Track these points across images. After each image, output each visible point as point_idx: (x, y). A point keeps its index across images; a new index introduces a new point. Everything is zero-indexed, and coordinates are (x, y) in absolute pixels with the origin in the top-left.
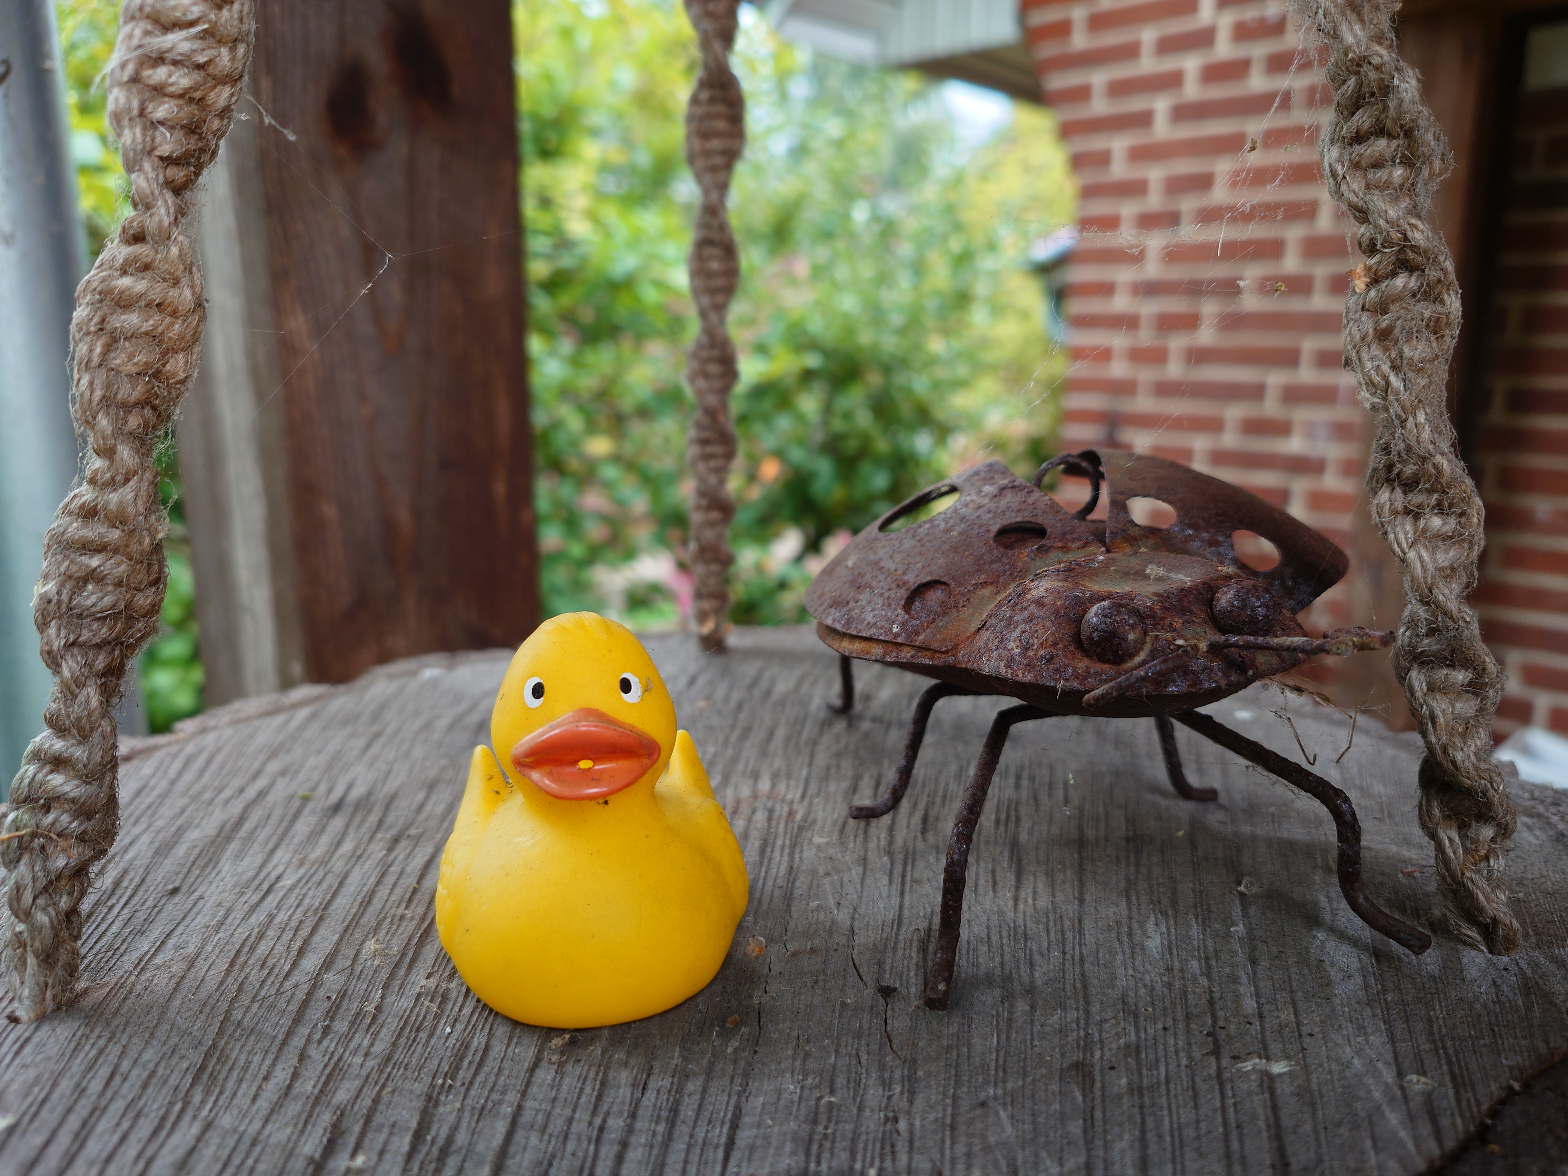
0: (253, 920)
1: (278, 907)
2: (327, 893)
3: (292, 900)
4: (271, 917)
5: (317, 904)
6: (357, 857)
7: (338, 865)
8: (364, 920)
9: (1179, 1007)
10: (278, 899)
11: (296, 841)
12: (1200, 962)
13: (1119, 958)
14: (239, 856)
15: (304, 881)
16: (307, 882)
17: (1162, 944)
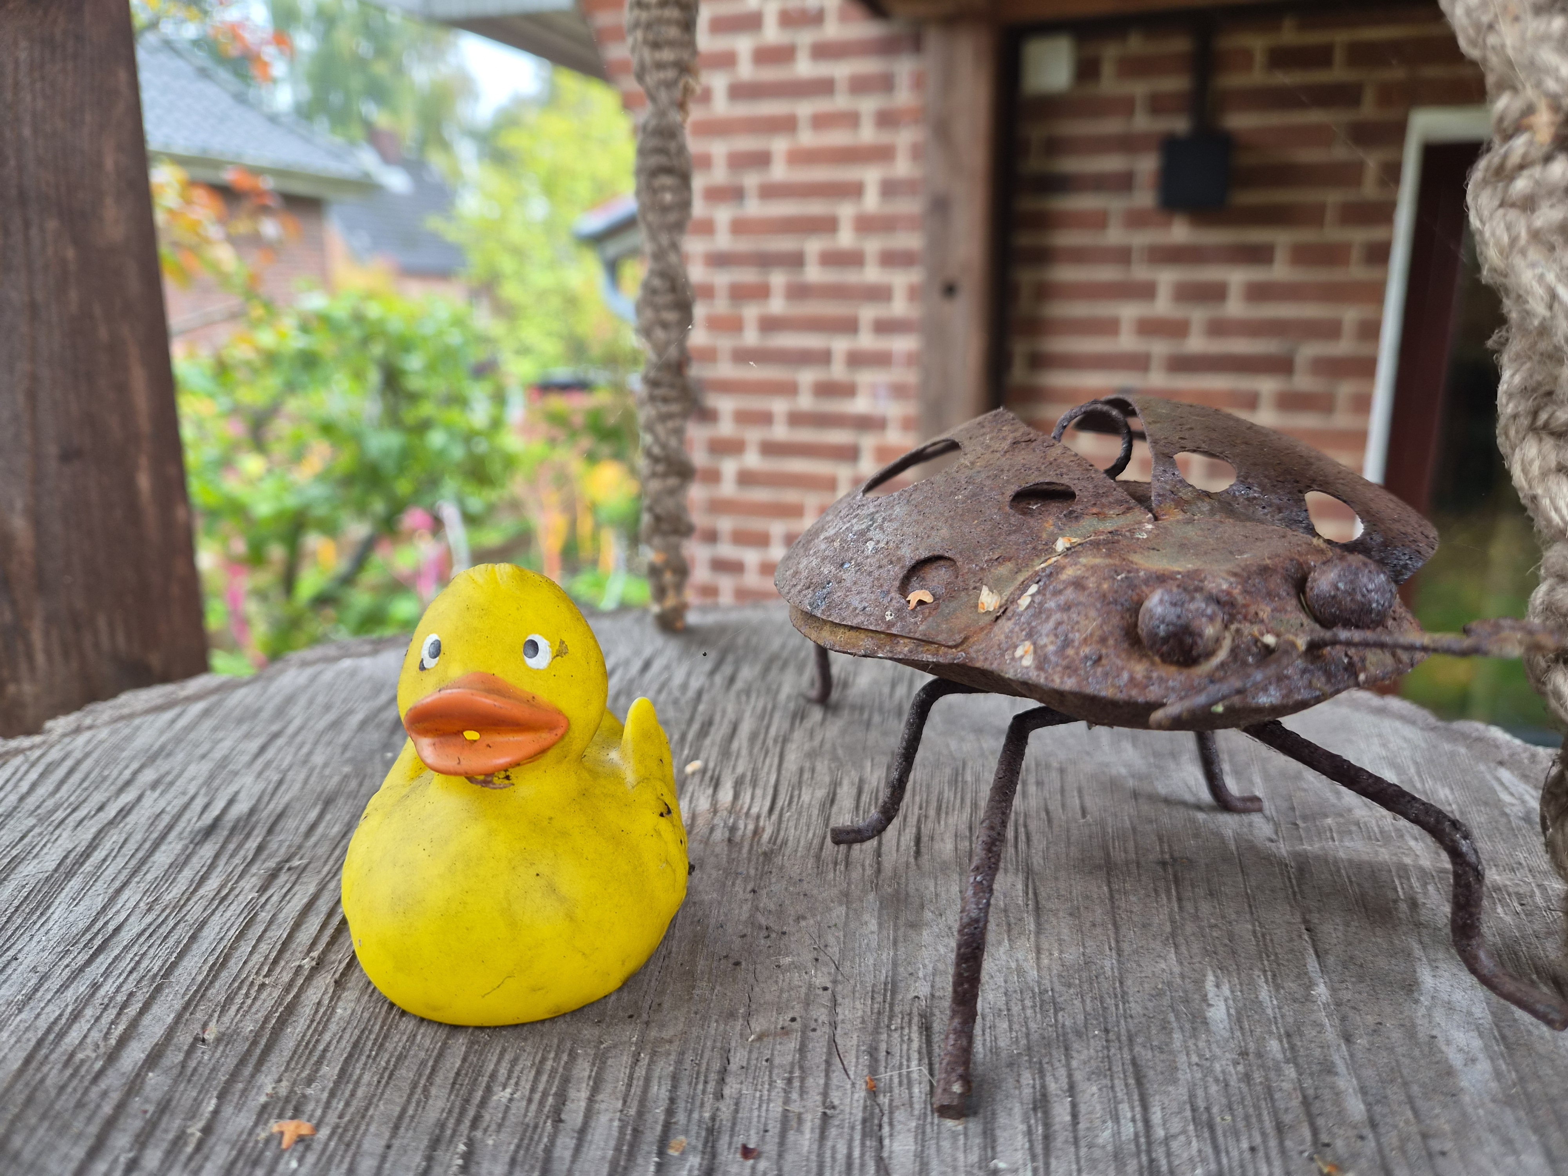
0: (70, 995)
1: (106, 974)
2: (172, 953)
3: (125, 964)
4: (96, 987)
5: (156, 969)
6: (221, 899)
7: (195, 910)
8: (212, 991)
9: (1265, 1113)
10: (110, 960)
11: (150, 877)
12: (1281, 1041)
13: (1177, 1036)
14: (76, 900)
15: (147, 934)
16: (151, 935)
17: (1229, 1015)
